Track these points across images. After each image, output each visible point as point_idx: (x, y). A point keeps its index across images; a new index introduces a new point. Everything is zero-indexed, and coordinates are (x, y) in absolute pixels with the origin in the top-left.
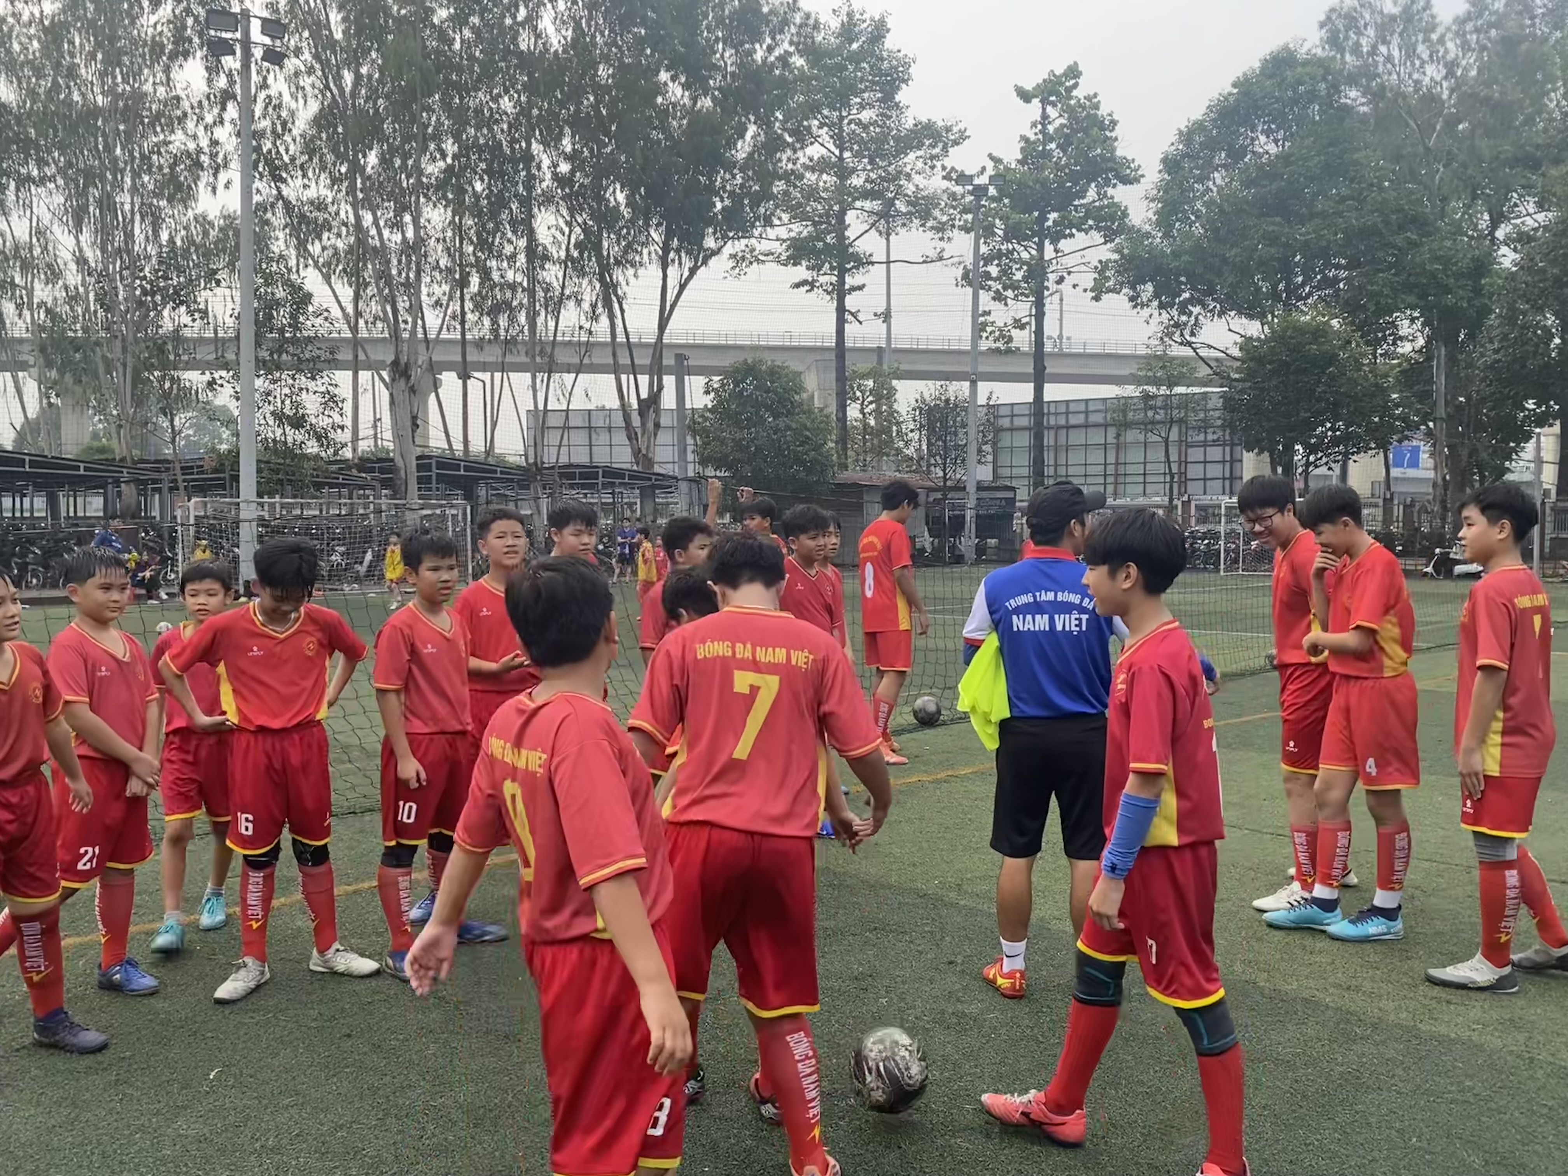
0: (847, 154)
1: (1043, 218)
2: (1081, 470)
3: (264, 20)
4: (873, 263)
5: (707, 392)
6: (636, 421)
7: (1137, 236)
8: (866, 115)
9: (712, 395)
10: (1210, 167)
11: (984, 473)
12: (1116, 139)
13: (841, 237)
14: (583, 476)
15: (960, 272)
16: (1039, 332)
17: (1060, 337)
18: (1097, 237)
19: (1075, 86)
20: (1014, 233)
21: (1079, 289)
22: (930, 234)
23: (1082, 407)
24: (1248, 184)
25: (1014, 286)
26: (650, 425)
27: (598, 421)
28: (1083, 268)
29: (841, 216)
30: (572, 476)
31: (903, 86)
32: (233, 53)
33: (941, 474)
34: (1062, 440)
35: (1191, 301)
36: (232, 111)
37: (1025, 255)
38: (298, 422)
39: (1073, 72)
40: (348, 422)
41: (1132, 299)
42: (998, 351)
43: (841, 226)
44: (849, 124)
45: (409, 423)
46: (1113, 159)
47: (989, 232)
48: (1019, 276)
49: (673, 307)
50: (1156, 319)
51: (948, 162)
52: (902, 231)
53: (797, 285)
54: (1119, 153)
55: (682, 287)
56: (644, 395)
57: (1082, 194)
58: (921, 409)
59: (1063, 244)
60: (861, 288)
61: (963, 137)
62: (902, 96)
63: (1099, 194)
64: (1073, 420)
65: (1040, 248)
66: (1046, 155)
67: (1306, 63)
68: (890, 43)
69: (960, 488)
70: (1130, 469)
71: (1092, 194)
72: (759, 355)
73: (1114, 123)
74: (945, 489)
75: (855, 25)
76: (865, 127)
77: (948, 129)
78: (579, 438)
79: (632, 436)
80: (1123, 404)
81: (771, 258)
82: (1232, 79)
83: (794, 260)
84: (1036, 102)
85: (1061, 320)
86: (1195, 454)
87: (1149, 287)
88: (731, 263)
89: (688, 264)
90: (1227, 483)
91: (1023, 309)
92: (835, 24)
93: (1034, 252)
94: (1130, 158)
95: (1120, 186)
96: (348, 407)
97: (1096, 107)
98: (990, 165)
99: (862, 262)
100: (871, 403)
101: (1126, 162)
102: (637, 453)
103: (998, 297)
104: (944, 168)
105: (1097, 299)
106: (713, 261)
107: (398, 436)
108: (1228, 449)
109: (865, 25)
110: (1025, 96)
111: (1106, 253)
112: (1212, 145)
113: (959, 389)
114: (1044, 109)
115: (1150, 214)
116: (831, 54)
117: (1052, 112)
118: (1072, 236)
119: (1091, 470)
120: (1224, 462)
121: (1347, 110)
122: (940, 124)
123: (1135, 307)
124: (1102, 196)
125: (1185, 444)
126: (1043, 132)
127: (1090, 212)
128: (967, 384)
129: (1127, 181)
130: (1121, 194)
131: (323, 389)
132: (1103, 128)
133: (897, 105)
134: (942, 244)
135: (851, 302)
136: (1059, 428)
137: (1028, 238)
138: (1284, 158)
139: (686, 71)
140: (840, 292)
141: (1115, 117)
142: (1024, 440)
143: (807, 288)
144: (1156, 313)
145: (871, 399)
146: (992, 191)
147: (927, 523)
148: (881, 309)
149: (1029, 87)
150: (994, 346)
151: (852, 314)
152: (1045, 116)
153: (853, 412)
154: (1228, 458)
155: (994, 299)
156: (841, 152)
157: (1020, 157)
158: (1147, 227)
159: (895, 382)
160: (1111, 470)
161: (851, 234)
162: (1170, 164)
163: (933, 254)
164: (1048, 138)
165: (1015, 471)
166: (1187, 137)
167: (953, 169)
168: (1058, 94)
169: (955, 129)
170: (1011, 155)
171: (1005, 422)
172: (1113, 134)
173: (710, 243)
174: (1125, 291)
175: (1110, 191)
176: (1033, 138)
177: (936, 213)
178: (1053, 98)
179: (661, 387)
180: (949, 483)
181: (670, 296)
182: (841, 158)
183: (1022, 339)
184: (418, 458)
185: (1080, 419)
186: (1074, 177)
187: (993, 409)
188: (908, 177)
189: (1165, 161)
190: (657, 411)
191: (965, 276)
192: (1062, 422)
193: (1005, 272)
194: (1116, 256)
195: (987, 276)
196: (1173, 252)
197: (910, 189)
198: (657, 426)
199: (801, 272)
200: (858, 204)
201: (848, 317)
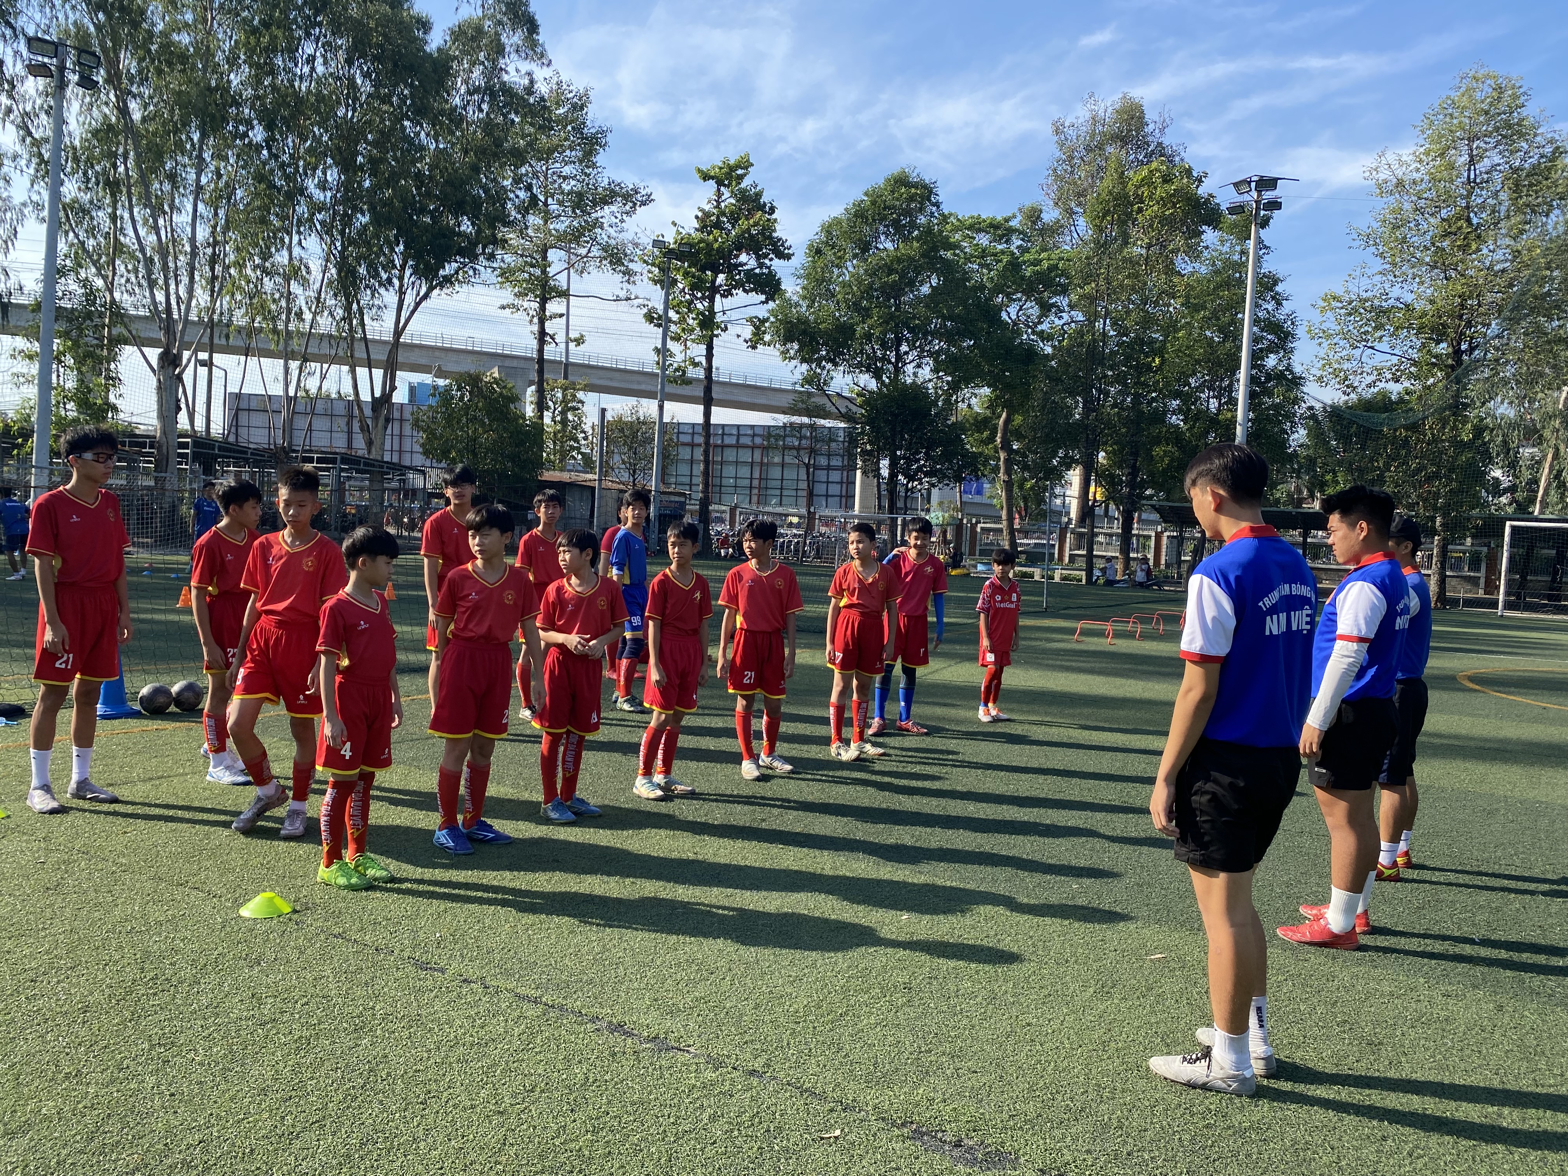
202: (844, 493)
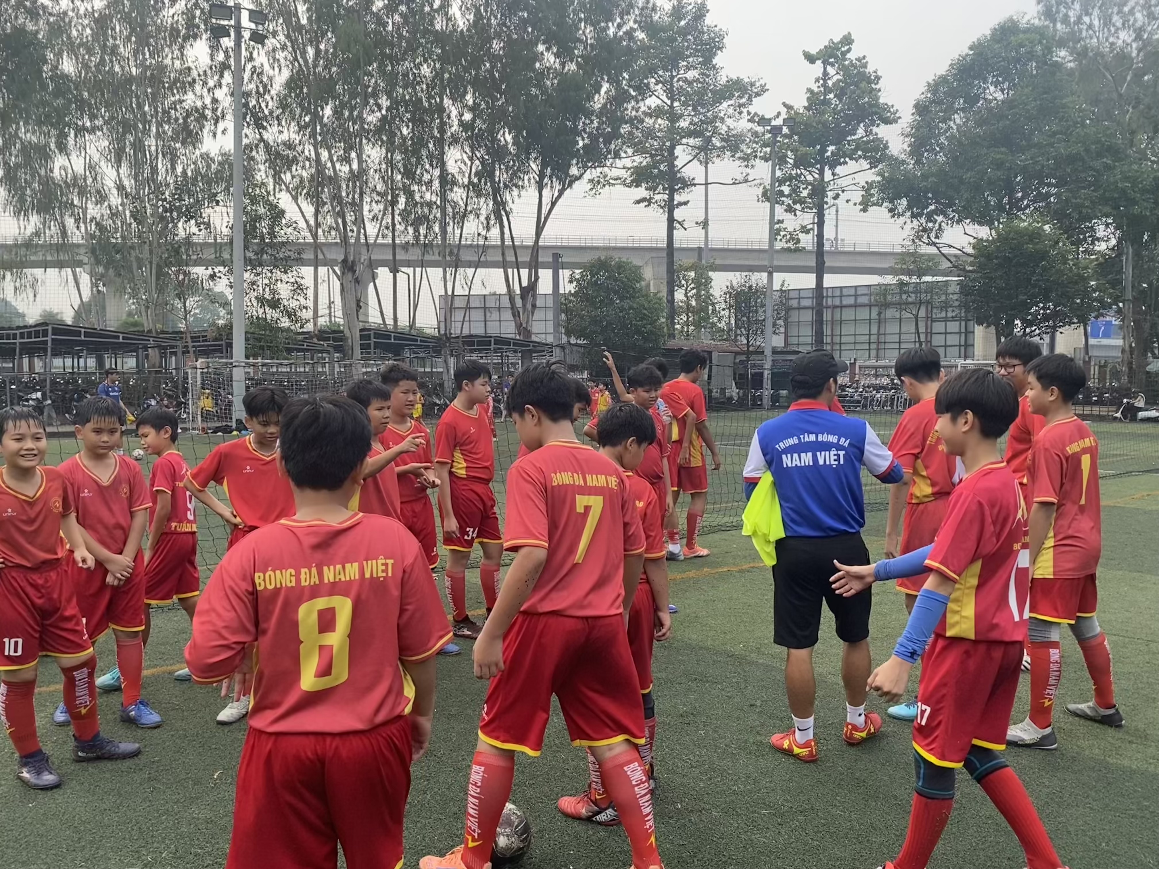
0: (676, 104)
1: (823, 150)
2: (851, 339)
3: (251, 11)
4: (695, 185)
5: (571, 282)
6: (519, 302)
7: (895, 163)
8: (691, 75)
9: (575, 283)
10: (951, 111)
11: (778, 341)
12: (880, 90)
13: (672, 166)
14: (479, 343)
15: (761, 190)
16: (820, 236)
17: (836, 239)
18: (864, 164)
19: (849, 50)
20: (801, 162)
21: (851, 203)
22: (738, 163)
23: (852, 292)
24: (980, 123)
25: (802, 201)
26: (529, 306)
27: (491, 303)
28: (855, 188)
29: (671, 150)
30: (472, 344)
31: (719, 52)
32: (229, 36)
33: (745, 342)
34: (837, 317)
35: (935, 212)
36: (228, 78)
37: (810, 178)
38: (275, 304)
39: (848, 40)
40: (310, 304)
41: (891, 211)
42: (789, 250)
43: (672, 157)
44: (678, 81)
45: (354, 306)
46: (877, 105)
47: (782, 160)
48: (805, 193)
49: (546, 219)
50: (909, 226)
51: (752, 109)
52: (717, 160)
53: (638, 202)
54: (881, 101)
55: (553, 204)
56: (525, 284)
57: (853, 132)
58: (730, 293)
59: (839, 170)
60: (686, 203)
61: (763, 90)
62: (718, 60)
63: (866, 131)
64: (846, 301)
65: (822, 172)
66: (826, 102)
67: (1026, 31)
68: (709, 20)
69: (760, 352)
70: (889, 339)
71: (861, 132)
72: (611, 253)
73: (878, 78)
74: (748, 353)
75: (683, 7)
76: (690, 83)
77: (752, 84)
78: (477, 315)
79: (516, 314)
80: (884, 289)
81: (619, 181)
82: (969, 43)
83: (636, 183)
84: (819, 63)
85: (837, 226)
86: (938, 327)
87: (904, 202)
88: (589, 186)
89: (558, 187)
90: (963, 349)
91: (808, 218)
92: (668, 7)
93: (816, 176)
94: (890, 104)
95: (882, 126)
96: (310, 293)
97: (865, 66)
98: (784, 110)
99: (687, 184)
100: (693, 289)
101: (887, 108)
102: (519, 326)
103: (790, 210)
104: (749, 113)
105: (864, 210)
106: (576, 185)
107: (346, 314)
108: (963, 323)
109: (690, 7)
110: (811, 59)
111: (872, 176)
112: (953, 94)
113: (760, 279)
114: (825, 69)
115: (905, 146)
116: (663, 30)
117: (831, 70)
118: (845, 163)
119: (860, 339)
120: (960, 333)
121: (1057, 66)
122: (746, 80)
123: (893, 216)
124: (868, 133)
125: (930, 319)
126: (824, 85)
127: (859, 145)
128: (765, 275)
129: (887, 121)
130: (882, 131)
131: (293, 280)
132: (869, 82)
133: (714, 67)
134: (748, 170)
135: (678, 214)
136: (835, 307)
137: (813, 166)
138: (1008, 103)
139: (557, 43)
140: (670, 207)
141: (879, 73)
142: (808, 316)
143: (646, 203)
144: (909, 221)
145: (692, 286)
146: (785, 130)
147: (735, 379)
148: (702, 219)
149: (814, 51)
150: (786, 246)
151: (679, 223)
152: (825, 73)
153: (679, 295)
154: (963, 330)
155: (786, 211)
156: (672, 103)
157: (806, 104)
158: (903, 156)
159: (711, 273)
160: (874, 338)
161: (679, 163)
162: (921, 108)
163: (740, 178)
164: (827, 90)
165: (801, 339)
166: (934, 87)
167: (756, 114)
168: (836, 57)
169: (758, 84)
170: (800, 103)
171: (794, 303)
172: (878, 87)
173: (574, 171)
174: (885, 204)
175: (875, 129)
176: (816, 90)
177: (743, 147)
178: (832, 60)
179: (537, 278)
180: (751, 349)
181: (544, 212)
182: (671, 107)
183: (807, 241)
184: (361, 330)
185: (851, 301)
186: (848, 120)
187: (784, 293)
188: (722, 120)
189: (917, 106)
190: (534, 296)
191: (764, 194)
192: (837, 302)
193: (795, 191)
194: (879, 178)
195: (781, 193)
196: (922, 175)
197: (723, 129)
198: (534, 306)
199: (642, 192)
200: (684, 141)
201: (677, 225)
202: (963, 343)
